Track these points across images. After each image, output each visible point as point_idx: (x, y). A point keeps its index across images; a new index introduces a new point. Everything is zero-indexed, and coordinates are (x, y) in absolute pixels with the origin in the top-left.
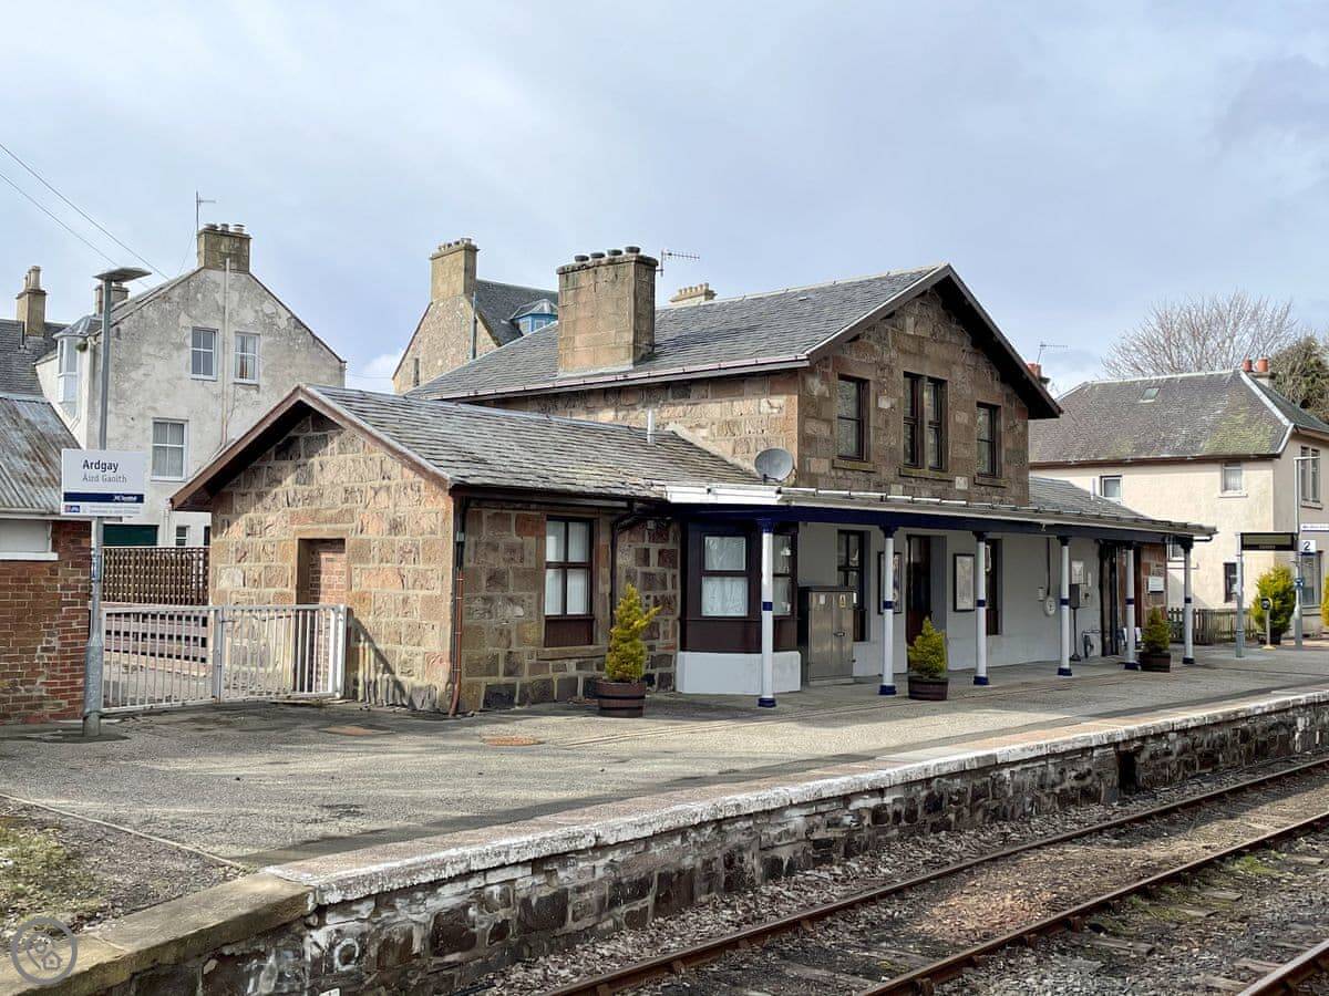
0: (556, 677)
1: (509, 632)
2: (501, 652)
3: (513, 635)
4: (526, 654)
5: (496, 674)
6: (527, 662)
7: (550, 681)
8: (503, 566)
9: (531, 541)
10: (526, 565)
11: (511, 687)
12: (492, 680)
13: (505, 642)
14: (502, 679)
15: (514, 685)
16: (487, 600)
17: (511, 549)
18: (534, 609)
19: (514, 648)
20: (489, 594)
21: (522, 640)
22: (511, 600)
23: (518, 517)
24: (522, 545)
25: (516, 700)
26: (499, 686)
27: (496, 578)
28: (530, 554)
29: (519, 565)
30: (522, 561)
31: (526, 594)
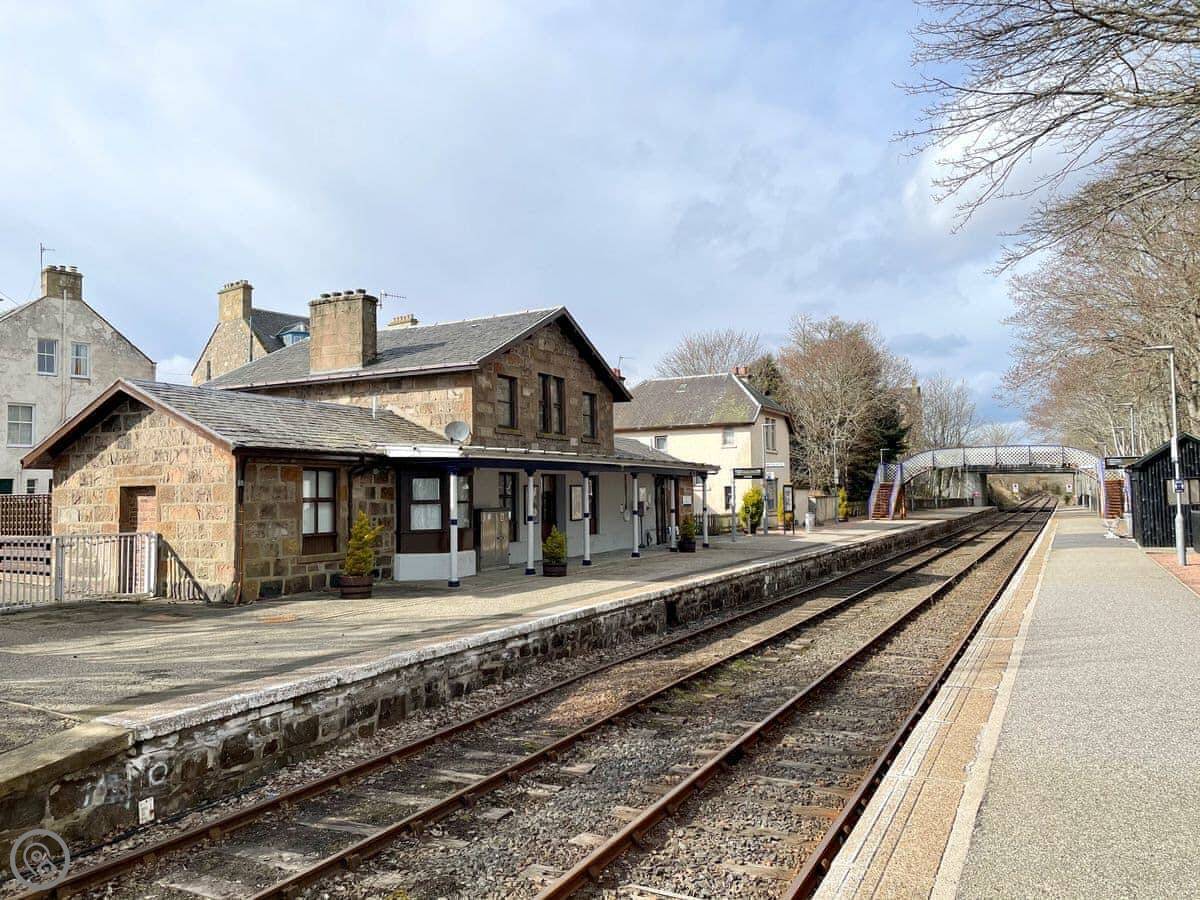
0: (311, 575)
1: (277, 546)
2: (271, 560)
3: (280, 549)
4: (290, 561)
5: (268, 574)
6: (290, 566)
7: (307, 577)
8: (271, 502)
9: (292, 485)
10: (289, 500)
11: (279, 584)
12: (265, 579)
13: (274, 553)
14: (272, 578)
15: (282, 582)
16: (261, 525)
17: (278, 490)
18: (295, 529)
19: (281, 557)
20: (263, 521)
21: (286, 551)
22: (278, 525)
23: (282, 468)
24: (286, 487)
25: (283, 591)
26: (270, 582)
27: (267, 510)
28: (292, 493)
29: (284, 501)
30: (286, 498)
31: (289, 520)
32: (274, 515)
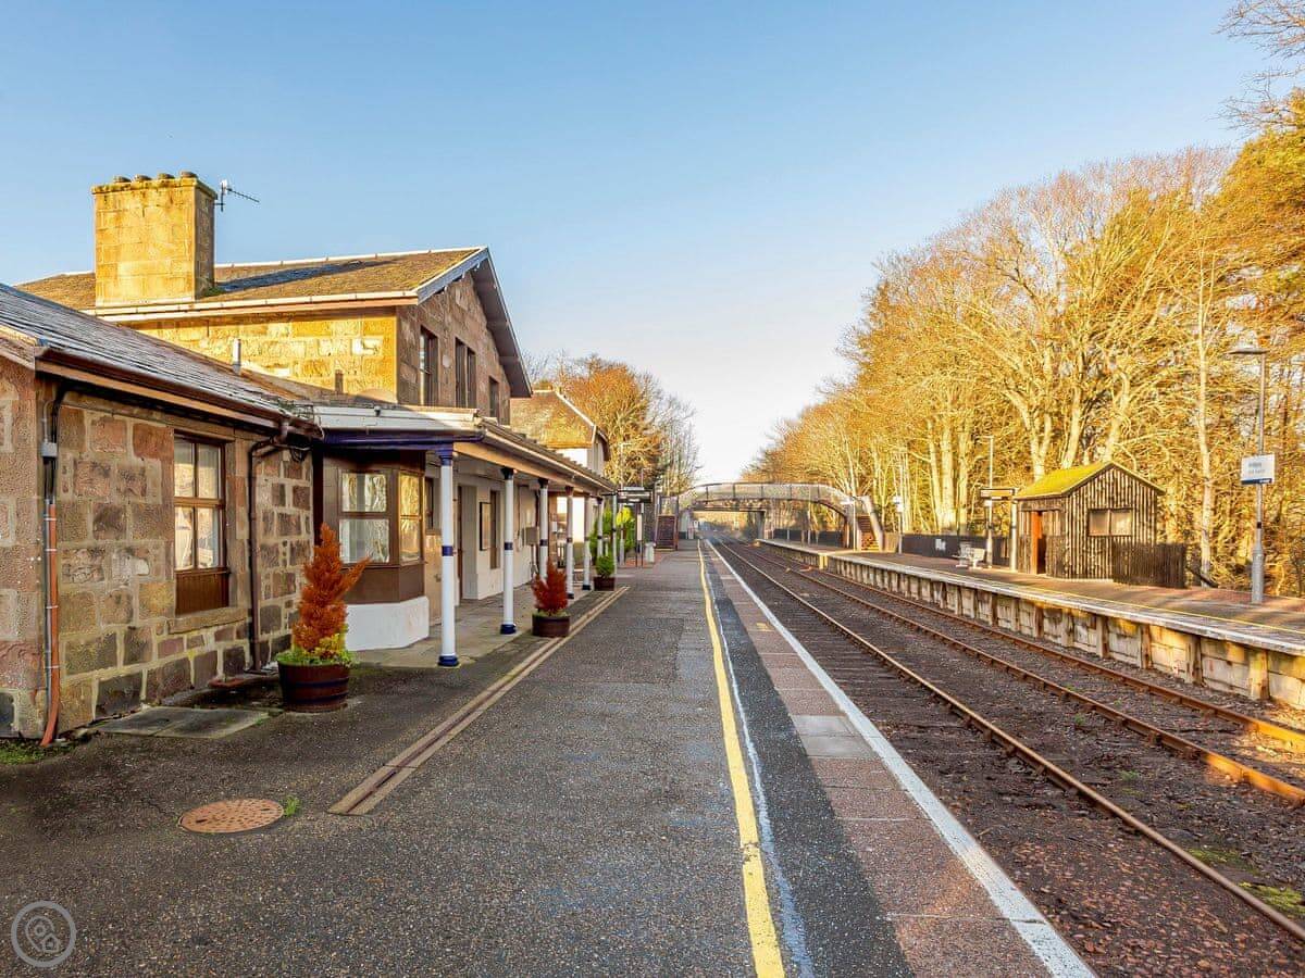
0: (191, 654)
1: (129, 598)
2: (120, 630)
3: (136, 602)
4: (154, 630)
5: (113, 663)
6: (155, 640)
7: (186, 660)
8: (116, 500)
9: (154, 465)
10: (150, 500)
11: (134, 680)
12: (107, 674)
13: (123, 616)
14: (122, 670)
15: (140, 675)
16: (95, 552)
17: (128, 475)
18: (162, 563)
19: (137, 622)
20: (100, 543)
21: (147, 609)
22: (130, 551)
23: (136, 427)
24: (143, 470)
25: (143, 696)
26: (117, 680)
27: (108, 519)
28: (154, 484)
29: (141, 501)
30: (144, 493)
31: (148, 542)
32: (121, 530)
